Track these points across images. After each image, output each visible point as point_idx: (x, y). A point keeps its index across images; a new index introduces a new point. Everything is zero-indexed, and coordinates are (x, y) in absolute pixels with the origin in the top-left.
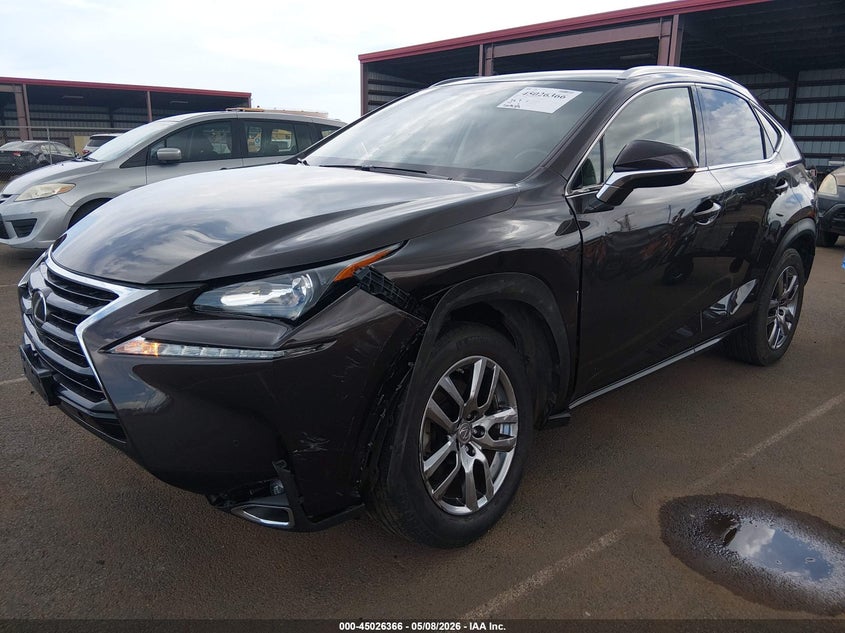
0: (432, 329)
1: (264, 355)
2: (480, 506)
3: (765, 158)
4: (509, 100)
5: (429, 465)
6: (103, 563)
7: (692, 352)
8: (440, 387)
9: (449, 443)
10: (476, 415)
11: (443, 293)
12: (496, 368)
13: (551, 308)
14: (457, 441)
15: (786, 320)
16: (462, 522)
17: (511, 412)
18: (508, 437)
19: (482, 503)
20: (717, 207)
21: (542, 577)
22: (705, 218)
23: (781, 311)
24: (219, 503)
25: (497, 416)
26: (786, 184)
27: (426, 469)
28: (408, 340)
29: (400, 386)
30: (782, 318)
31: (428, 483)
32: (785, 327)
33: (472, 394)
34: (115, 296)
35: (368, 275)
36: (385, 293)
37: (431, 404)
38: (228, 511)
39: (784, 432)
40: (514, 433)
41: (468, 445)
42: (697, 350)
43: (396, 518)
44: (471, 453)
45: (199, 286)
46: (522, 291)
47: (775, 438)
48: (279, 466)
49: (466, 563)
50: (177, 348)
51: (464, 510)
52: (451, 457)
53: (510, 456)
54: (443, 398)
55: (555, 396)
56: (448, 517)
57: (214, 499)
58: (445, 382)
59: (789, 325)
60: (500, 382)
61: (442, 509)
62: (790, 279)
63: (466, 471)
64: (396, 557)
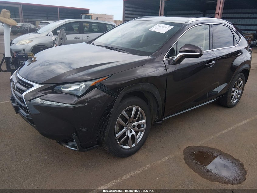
0: (118, 99)
1: (70, 106)
2: (133, 146)
3: (234, 45)
4: (153, 28)
5: (117, 135)
6: (31, 155)
7: (204, 104)
8: (122, 114)
9: (124, 129)
10: (133, 122)
11: (122, 90)
12: (140, 109)
13: (157, 93)
14: (127, 129)
15: (238, 94)
16: (127, 150)
17: (144, 121)
18: (143, 128)
19: (133, 145)
20: (214, 62)
21: (147, 167)
22: (209, 66)
23: (237, 92)
24: (59, 143)
25: (139, 122)
26: (240, 54)
27: (117, 136)
28: (111, 103)
29: (109, 115)
30: (237, 93)
31: (117, 140)
32: (237, 96)
33: (132, 116)
34: (33, 86)
35: (99, 85)
36: (104, 90)
37: (119, 119)
38: (62, 145)
39: (229, 129)
40: (145, 127)
41: (130, 130)
42: (206, 103)
43: (107, 149)
44: (131, 132)
45: (55, 84)
46: (148, 88)
47: (226, 131)
48: (74, 135)
49: (127, 161)
50: (48, 102)
51: (128, 147)
52: (125, 133)
53: (143, 133)
54: (123, 117)
55: (158, 117)
56: (123, 149)
57: (58, 141)
58: (124, 113)
59: (239, 96)
60: (141, 113)
61: (121, 147)
62: (240, 82)
63: (129, 137)
64: (109, 159)
